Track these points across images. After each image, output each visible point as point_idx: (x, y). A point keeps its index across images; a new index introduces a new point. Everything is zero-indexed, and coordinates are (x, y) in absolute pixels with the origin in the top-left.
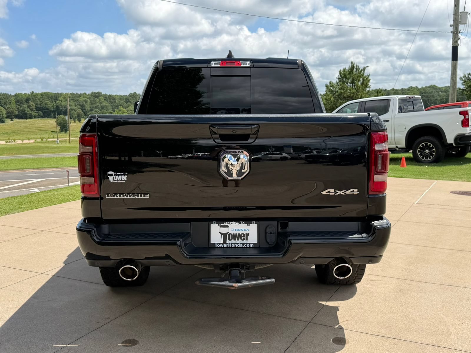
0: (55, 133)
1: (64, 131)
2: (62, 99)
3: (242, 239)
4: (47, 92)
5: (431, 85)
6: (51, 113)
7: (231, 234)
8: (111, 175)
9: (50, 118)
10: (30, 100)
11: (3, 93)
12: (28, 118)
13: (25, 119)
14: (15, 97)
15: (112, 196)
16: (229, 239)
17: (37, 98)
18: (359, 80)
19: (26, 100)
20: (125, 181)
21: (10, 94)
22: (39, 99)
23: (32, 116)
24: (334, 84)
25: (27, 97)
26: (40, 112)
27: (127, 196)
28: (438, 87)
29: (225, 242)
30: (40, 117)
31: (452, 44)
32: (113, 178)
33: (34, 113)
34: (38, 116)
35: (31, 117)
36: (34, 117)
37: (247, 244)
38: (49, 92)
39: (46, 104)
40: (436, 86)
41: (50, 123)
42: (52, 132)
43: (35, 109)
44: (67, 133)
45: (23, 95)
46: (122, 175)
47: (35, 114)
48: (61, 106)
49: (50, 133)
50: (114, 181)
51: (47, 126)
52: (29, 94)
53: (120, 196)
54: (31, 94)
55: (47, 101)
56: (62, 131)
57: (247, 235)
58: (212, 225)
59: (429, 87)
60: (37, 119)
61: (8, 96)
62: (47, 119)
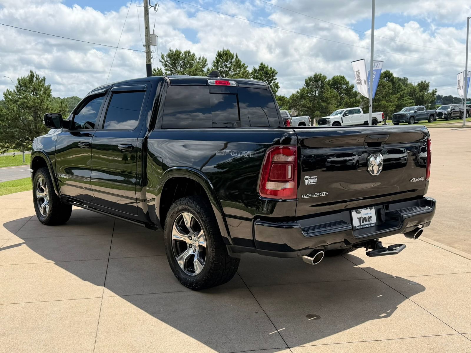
3: (369, 221)
5: (73, 96)
7: (363, 218)
8: (307, 179)
15: (306, 196)
16: (363, 222)
18: (41, 90)
20: (315, 183)
24: (12, 92)
27: (315, 196)
28: (80, 98)
29: (361, 225)
31: (146, 63)
32: (308, 181)
37: (372, 224)
40: (78, 98)
46: (314, 178)
50: (308, 184)
53: (311, 196)
57: (371, 217)
58: (352, 212)
59: (72, 98)
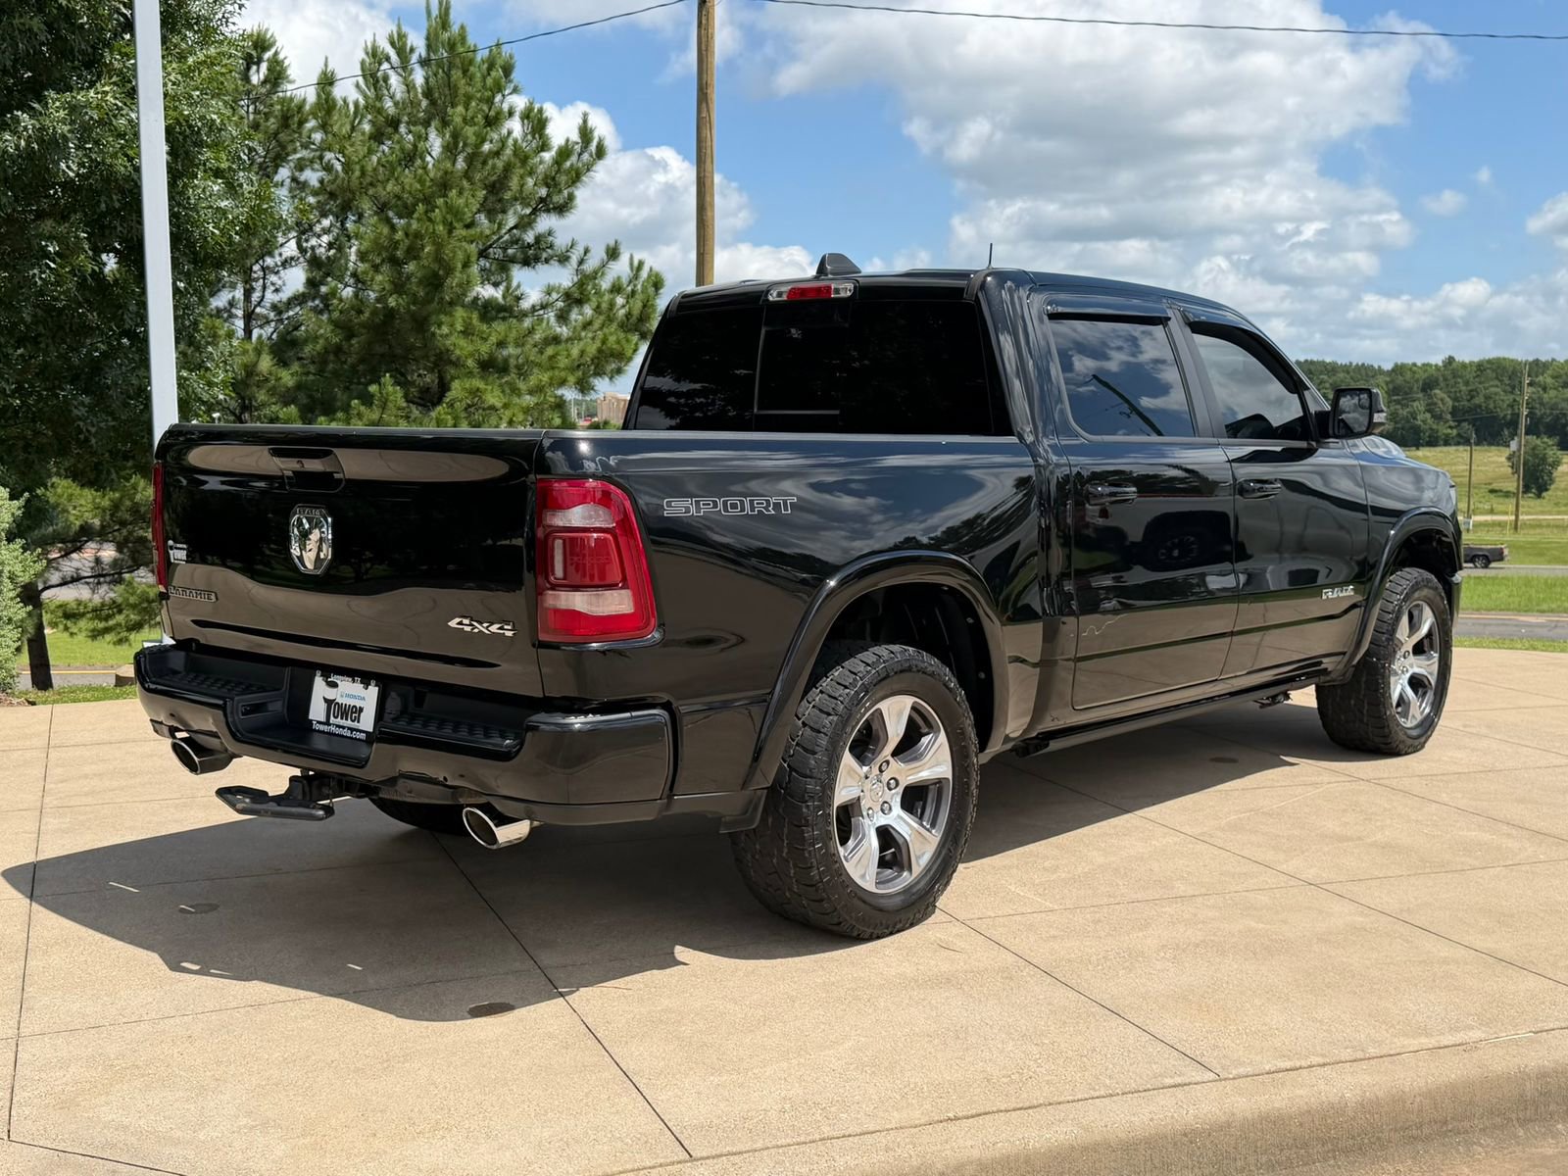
0: (1499, 496)
1: (1533, 490)
2: (1549, 380)
3: (351, 719)
4: (1499, 359)
6: (1503, 430)
9: (1498, 445)
10: (1438, 385)
11: (1357, 365)
12: (1423, 446)
13: (1414, 448)
14: (1390, 375)
16: (334, 716)
17: (1459, 380)
19: (1425, 384)
20: (184, 562)
21: (1379, 367)
22: (1467, 383)
23: (1437, 437)
25: (1428, 378)
26: (1465, 425)
27: (191, 595)
29: (327, 721)
30: (1462, 441)
33: (1444, 430)
34: (1456, 439)
35: (1432, 443)
36: (1442, 442)
37: (356, 730)
38: (1504, 359)
39: (1487, 398)
41: (1493, 462)
42: (1492, 491)
43: (1449, 417)
44: (1544, 498)
45: (1420, 368)
47: (1449, 431)
48: (1542, 404)
49: (1484, 497)
51: (1481, 471)
52: (1436, 365)
54: (1445, 366)
55: (1493, 390)
56: (1527, 489)
57: (362, 710)
58: (316, 679)
60: (1454, 448)
61: (1370, 374)
62: (1486, 447)
